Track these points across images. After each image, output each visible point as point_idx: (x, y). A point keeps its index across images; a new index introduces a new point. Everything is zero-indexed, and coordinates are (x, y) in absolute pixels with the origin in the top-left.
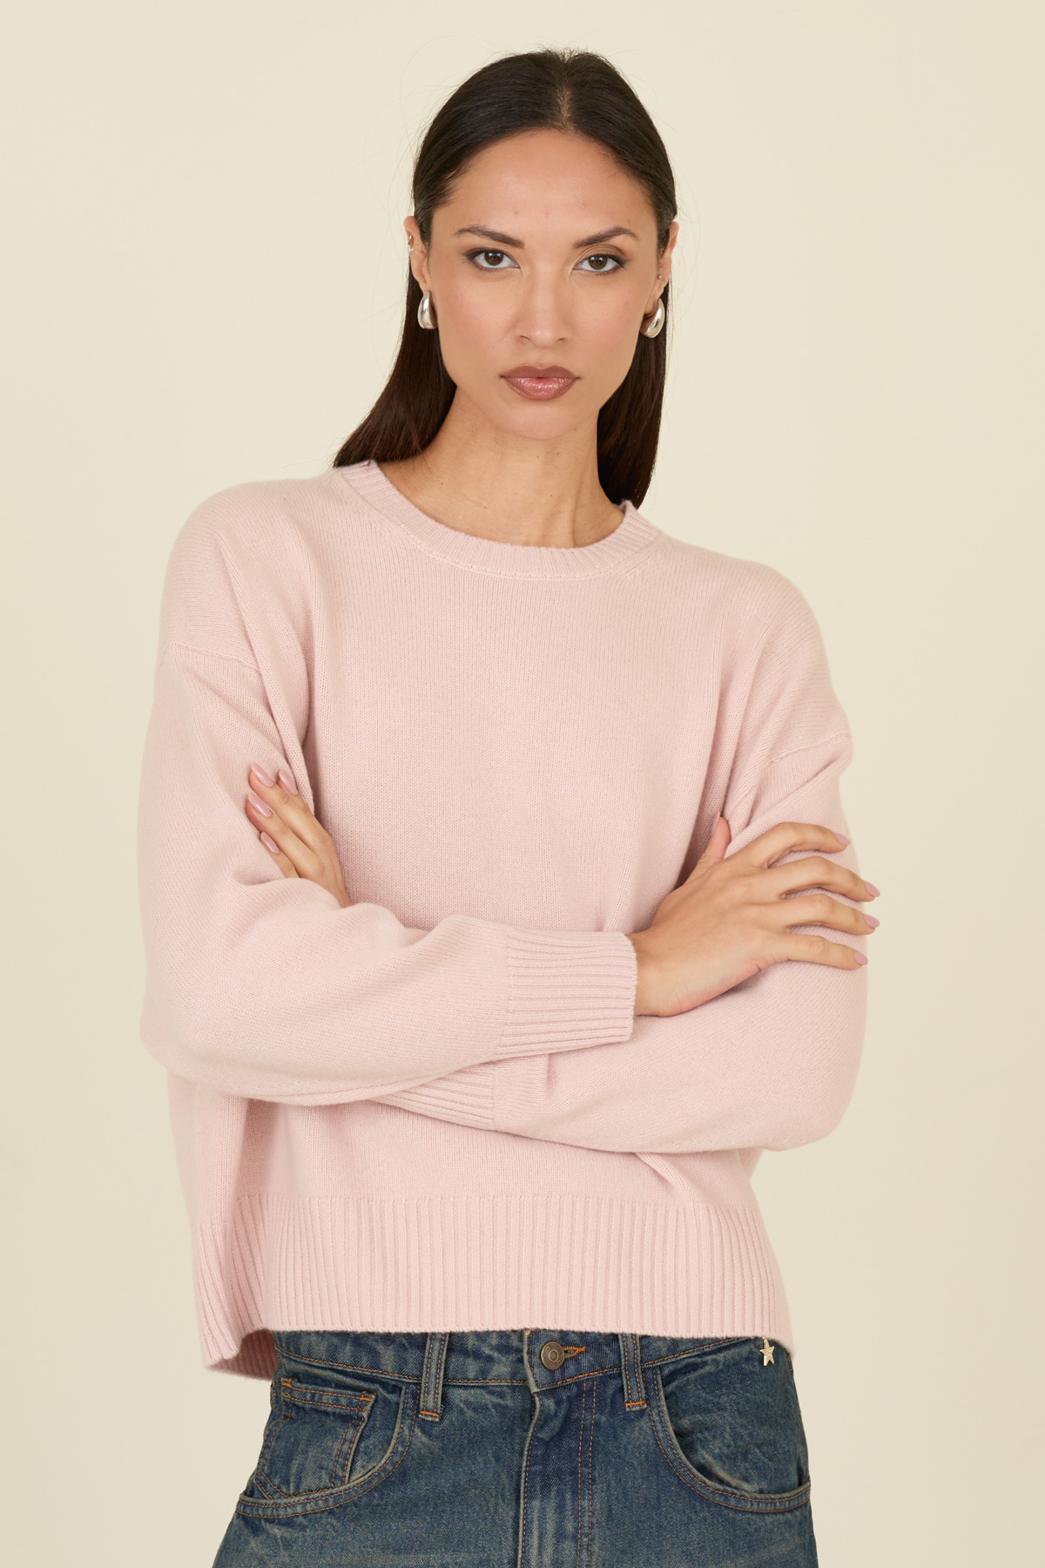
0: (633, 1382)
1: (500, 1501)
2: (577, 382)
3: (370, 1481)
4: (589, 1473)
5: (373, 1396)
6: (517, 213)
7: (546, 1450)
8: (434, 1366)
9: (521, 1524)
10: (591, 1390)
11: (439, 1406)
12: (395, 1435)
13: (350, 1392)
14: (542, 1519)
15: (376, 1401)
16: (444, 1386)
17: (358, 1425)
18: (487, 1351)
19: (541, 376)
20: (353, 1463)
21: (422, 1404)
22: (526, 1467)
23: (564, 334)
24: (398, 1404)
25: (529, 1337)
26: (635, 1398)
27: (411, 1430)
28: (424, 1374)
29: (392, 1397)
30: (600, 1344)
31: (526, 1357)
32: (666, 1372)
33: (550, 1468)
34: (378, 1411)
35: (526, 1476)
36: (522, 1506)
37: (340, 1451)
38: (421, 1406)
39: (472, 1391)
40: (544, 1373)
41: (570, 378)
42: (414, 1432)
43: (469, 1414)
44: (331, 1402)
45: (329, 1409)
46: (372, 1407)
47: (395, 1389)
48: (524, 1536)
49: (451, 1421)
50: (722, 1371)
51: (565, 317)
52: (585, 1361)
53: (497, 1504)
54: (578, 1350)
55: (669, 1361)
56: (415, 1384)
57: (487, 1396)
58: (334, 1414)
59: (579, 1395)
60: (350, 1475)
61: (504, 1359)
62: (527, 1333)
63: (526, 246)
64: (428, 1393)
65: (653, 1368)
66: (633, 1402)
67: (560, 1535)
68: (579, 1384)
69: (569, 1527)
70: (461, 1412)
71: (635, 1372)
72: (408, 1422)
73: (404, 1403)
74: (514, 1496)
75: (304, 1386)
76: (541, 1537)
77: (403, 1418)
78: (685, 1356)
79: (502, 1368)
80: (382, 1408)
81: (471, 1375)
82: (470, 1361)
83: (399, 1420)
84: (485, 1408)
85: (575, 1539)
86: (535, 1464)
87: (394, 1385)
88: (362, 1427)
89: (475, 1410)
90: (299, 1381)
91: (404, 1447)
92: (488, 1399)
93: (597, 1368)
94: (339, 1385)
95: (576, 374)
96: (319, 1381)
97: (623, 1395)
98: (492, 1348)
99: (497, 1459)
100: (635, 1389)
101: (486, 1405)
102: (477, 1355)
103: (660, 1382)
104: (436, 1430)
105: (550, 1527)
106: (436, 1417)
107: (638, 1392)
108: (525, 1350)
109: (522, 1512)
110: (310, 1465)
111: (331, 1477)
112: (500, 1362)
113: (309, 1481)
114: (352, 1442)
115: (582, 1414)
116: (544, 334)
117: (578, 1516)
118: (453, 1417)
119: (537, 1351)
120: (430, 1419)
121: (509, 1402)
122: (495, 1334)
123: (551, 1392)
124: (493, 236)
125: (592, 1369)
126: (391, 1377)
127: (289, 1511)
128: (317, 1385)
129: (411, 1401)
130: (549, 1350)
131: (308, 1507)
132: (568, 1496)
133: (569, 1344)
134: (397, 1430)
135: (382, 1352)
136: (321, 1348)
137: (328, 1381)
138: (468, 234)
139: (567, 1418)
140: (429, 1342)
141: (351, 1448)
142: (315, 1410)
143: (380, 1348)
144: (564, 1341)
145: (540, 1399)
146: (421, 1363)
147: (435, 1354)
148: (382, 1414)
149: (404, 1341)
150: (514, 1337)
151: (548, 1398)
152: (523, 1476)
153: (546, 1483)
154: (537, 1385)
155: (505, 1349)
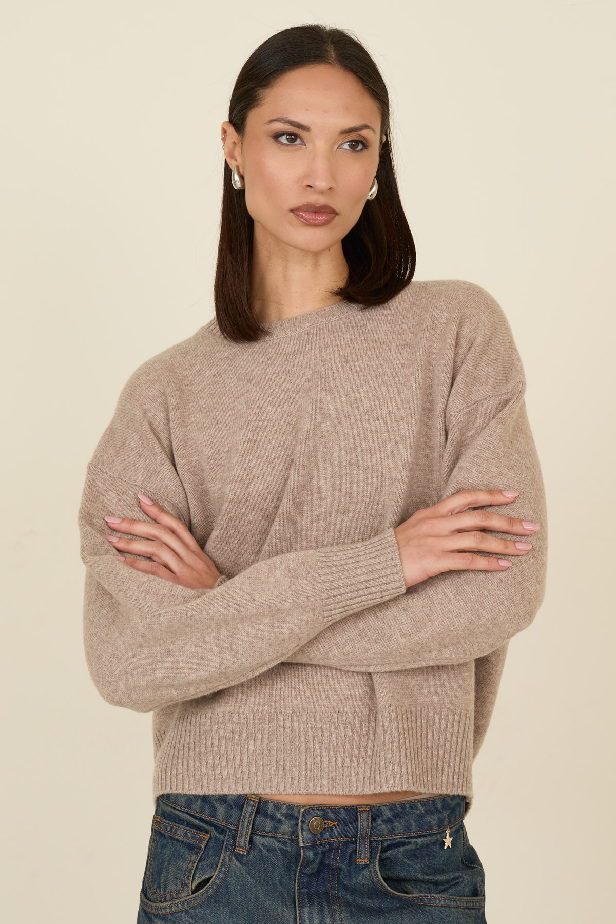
0: (363, 848)
2: (337, 216)
3: (207, 891)
4: (336, 894)
5: (209, 836)
7: (310, 879)
8: (246, 821)
10: (338, 848)
11: (247, 846)
12: (220, 861)
13: (195, 831)
15: (210, 838)
16: (251, 833)
17: (198, 852)
18: (279, 816)
20: (194, 875)
21: (237, 843)
22: (298, 889)
24: (224, 841)
25: (303, 812)
27: (230, 858)
28: (240, 826)
29: (221, 837)
30: (346, 822)
31: (300, 824)
32: (385, 844)
33: (312, 890)
34: (211, 845)
35: (298, 896)
37: (187, 868)
39: (267, 839)
40: (310, 835)
42: (231, 859)
43: (265, 852)
44: (182, 834)
45: (180, 839)
46: (208, 842)
47: (222, 831)
49: (254, 855)
50: (418, 849)
52: (336, 831)
54: (333, 824)
55: (388, 838)
56: (235, 830)
57: (276, 843)
58: (182, 842)
59: (330, 850)
60: (192, 882)
61: (288, 822)
62: (302, 810)
63: (312, 131)
64: (241, 837)
65: (377, 841)
68: (330, 844)
70: (260, 851)
71: (365, 842)
72: (228, 853)
73: (227, 841)
74: (293, 905)
75: (167, 822)
77: (226, 850)
78: (398, 837)
79: (286, 827)
80: (214, 843)
81: (268, 829)
82: (268, 821)
83: (223, 852)
84: (275, 850)
86: (303, 888)
87: (222, 829)
88: (201, 854)
89: (268, 850)
90: (164, 818)
91: (226, 868)
92: (276, 845)
93: (343, 836)
94: (190, 825)
95: (337, 211)
96: (177, 819)
98: (282, 815)
99: (281, 884)
100: (364, 852)
101: (275, 848)
102: (273, 818)
104: (244, 860)
106: (245, 852)
107: (365, 854)
108: (300, 819)
109: (298, 916)
110: (171, 877)
111: (182, 884)
112: (285, 824)
113: (171, 887)
114: (194, 863)
118: (255, 853)
119: (307, 821)
120: (241, 852)
121: (289, 849)
122: (285, 806)
123: (312, 847)
124: (292, 123)
125: (340, 836)
126: (221, 823)
127: (163, 911)
128: (175, 822)
129: (231, 841)
130: (314, 821)
131: (173, 909)
132: (325, 904)
133: (328, 819)
134: (222, 858)
135: (218, 808)
136: (183, 799)
137: (183, 820)
138: (276, 122)
139: (321, 863)
140: (245, 806)
141: (193, 866)
142: (172, 838)
143: (217, 805)
144: (325, 817)
145: (304, 851)
146: (240, 819)
147: (248, 814)
148: (213, 847)
149: (232, 803)
150: (296, 810)
151: (309, 851)
152: (296, 894)
153: (311, 898)
154: (303, 842)
155: (290, 816)
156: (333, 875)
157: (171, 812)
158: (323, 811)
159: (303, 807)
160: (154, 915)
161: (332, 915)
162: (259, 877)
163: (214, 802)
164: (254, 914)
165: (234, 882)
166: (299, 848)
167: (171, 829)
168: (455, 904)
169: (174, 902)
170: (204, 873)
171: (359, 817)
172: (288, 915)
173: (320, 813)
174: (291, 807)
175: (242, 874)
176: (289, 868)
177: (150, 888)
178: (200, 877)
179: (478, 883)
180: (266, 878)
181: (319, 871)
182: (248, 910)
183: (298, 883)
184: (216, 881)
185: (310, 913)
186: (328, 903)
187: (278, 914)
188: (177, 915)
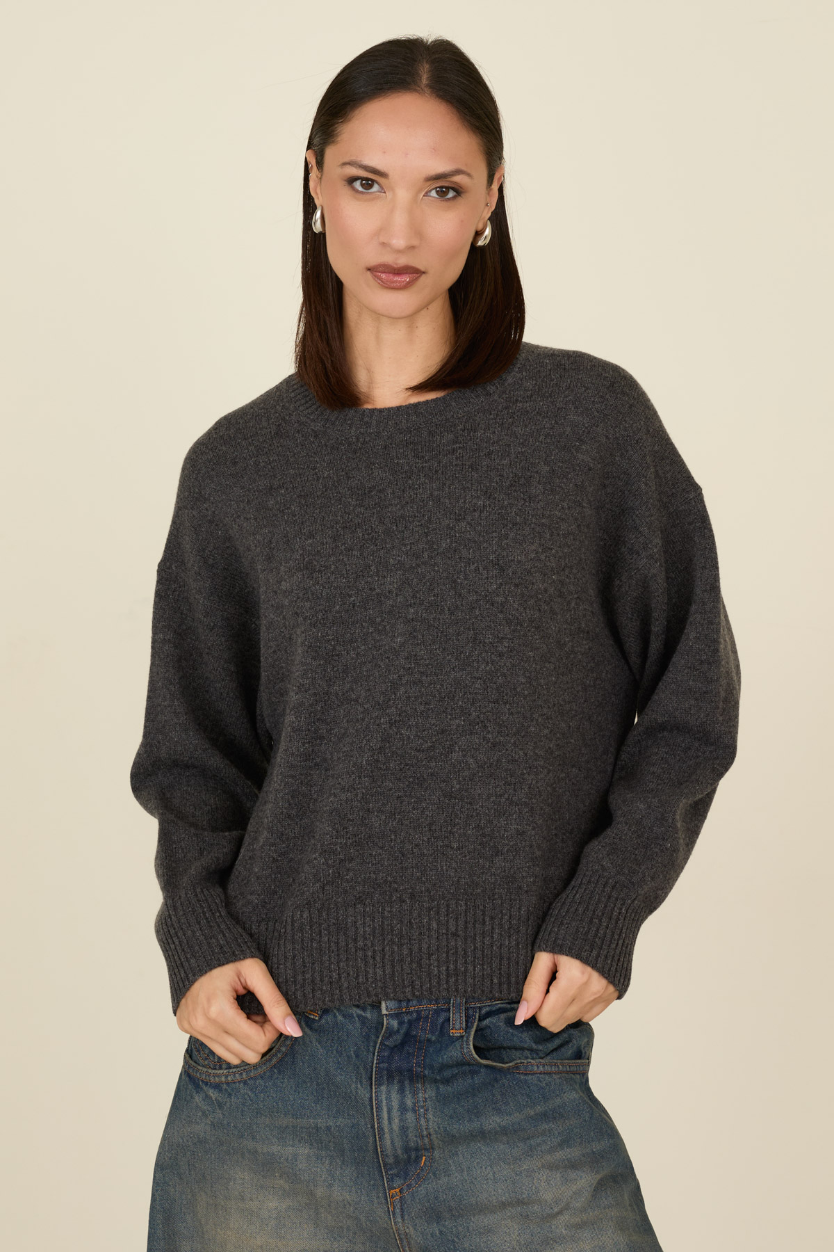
1: (359, 1086)
6: (385, 152)
9: (374, 1104)
14: (389, 1099)
19: (399, 271)
23: (415, 242)
26: (457, 1027)
36: (374, 1090)
48: (377, 1112)
51: (417, 231)
53: (357, 1088)
66: (456, 1029)
67: (403, 1109)
69: (409, 1102)
76: (389, 1112)
85: (414, 1111)
97: (450, 1024)
103: (477, 1017)
105: (395, 1103)
115: (418, 1033)
116: (399, 242)
117: (415, 1094)
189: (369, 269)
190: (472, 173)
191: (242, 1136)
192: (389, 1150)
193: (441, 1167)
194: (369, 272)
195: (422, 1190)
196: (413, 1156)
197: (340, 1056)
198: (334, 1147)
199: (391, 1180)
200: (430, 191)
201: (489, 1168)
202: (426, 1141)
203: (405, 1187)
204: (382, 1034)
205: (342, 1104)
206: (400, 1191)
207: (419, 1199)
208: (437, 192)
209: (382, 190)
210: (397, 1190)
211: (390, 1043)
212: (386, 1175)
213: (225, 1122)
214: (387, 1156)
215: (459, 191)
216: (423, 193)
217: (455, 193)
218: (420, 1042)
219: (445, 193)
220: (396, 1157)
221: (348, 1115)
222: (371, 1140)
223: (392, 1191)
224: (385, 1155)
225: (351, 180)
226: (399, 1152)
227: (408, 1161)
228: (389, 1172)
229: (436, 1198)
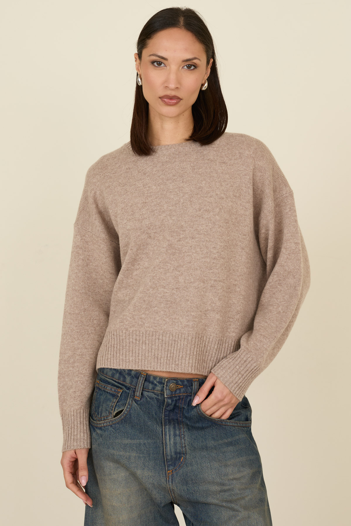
1: (157, 426)
2: (182, 100)
3: (121, 417)
4: (182, 420)
5: (122, 390)
6: (166, 51)
7: (169, 412)
8: (140, 384)
9: (163, 433)
10: (183, 398)
11: (140, 396)
13: (115, 388)
14: (169, 431)
15: (123, 391)
16: (142, 390)
17: (117, 398)
18: (155, 382)
19: (171, 98)
21: (135, 394)
22: (164, 417)
23: (178, 86)
24: (129, 393)
25: (167, 381)
28: (137, 386)
29: (128, 391)
30: (187, 386)
31: (165, 387)
33: (171, 418)
34: (123, 395)
37: (111, 405)
38: (135, 395)
39: (150, 393)
40: (170, 392)
41: (179, 99)
42: (133, 402)
43: (148, 399)
44: (109, 389)
45: (109, 391)
46: (122, 393)
47: (129, 389)
48: (165, 436)
51: (179, 81)
52: (182, 390)
54: (181, 387)
56: (135, 388)
57: (154, 395)
58: (110, 393)
59: (179, 399)
62: (166, 380)
63: (169, 60)
64: (138, 392)
67: (175, 435)
68: (179, 396)
69: (178, 433)
72: (131, 399)
73: (131, 393)
74: (161, 424)
75: (102, 383)
76: (170, 436)
77: (130, 398)
79: (159, 388)
80: (125, 394)
81: (150, 388)
82: (150, 384)
83: (129, 398)
84: (153, 398)
85: (180, 436)
86: (166, 416)
87: (129, 387)
88: (118, 399)
89: (150, 398)
90: (101, 382)
91: (130, 406)
94: (113, 385)
95: (181, 98)
96: (107, 382)
97: (192, 401)
98: (157, 382)
99: (156, 414)
101: (153, 397)
102: (153, 383)
104: (139, 403)
105: (172, 433)
106: (139, 399)
108: (165, 384)
109: (163, 429)
110: (104, 409)
112: (158, 386)
114: (115, 403)
115: (179, 405)
116: (172, 86)
118: (144, 399)
119: (169, 386)
120: (137, 399)
121: (160, 398)
122: (158, 378)
123: (171, 398)
124: (159, 57)
125: (184, 392)
126: (128, 385)
127: (100, 425)
128: (106, 384)
129: (133, 393)
130: (172, 385)
131: (105, 425)
132: (176, 424)
133: (178, 385)
134: (128, 401)
135: (127, 377)
136: (110, 373)
137: (110, 383)
138: (152, 56)
139: (175, 405)
140: (140, 377)
141: (114, 404)
142: (104, 391)
143: (126, 376)
144: (177, 384)
145: (167, 399)
146: (137, 383)
147: (141, 381)
148: (124, 396)
149: (133, 376)
150: (163, 380)
151: (169, 399)
152: (163, 420)
153: (170, 421)
154: (167, 395)
155: (161, 383)
156: (181, 411)
157: (104, 379)
158: (176, 380)
159: (167, 378)
160: (96, 427)
161: (180, 429)
162: (146, 411)
163: (125, 375)
164: (143, 428)
165: (133, 413)
166: (164, 398)
167: (104, 387)
168: (237, 425)
169: (105, 421)
170: (119, 408)
171: (193, 384)
172: (159, 429)
173: (175, 382)
174: (161, 378)
175: (137, 409)
176: (160, 407)
177: (94, 414)
178: (117, 410)
179: (249, 415)
180: (149, 412)
181: (174, 409)
182: (140, 426)
183: (164, 414)
184: (125, 412)
185: (169, 428)
186: (178, 424)
187: (154, 428)
188: (106, 427)
189: (160, 98)
190: (201, 59)
191: (109, 448)
192: (169, 453)
193: (189, 462)
194: (160, 99)
195: (181, 471)
196: (178, 456)
197: (149, 414)
198: (146, 453)
199: (168, 466)
200: (184, 66)
201: (209, 463)
202: (184, 449)
203: (174, 470)
204: (165, 405)
205: (150, 434)
206: (172, 472)
207: (180, 475)
208: (187, 67)
209: (165, 66)
210: (171, 471)
211: (168, 409)
212: (167, 464)
213: (103, 443)
214: (168, 455)
215: (195, 66)
216: (182, 67)
217: (194, 67)
218: (180, 408)
219: (190, 67)
220: (171, 456)
221: (153, 438)
222: (162, 448)
223: (169, 471)
224: (167, 455)
225: (153, 62)
226: (173, 454)
227: (176, 459)
228: (168, 463)
229: (187, 475)
